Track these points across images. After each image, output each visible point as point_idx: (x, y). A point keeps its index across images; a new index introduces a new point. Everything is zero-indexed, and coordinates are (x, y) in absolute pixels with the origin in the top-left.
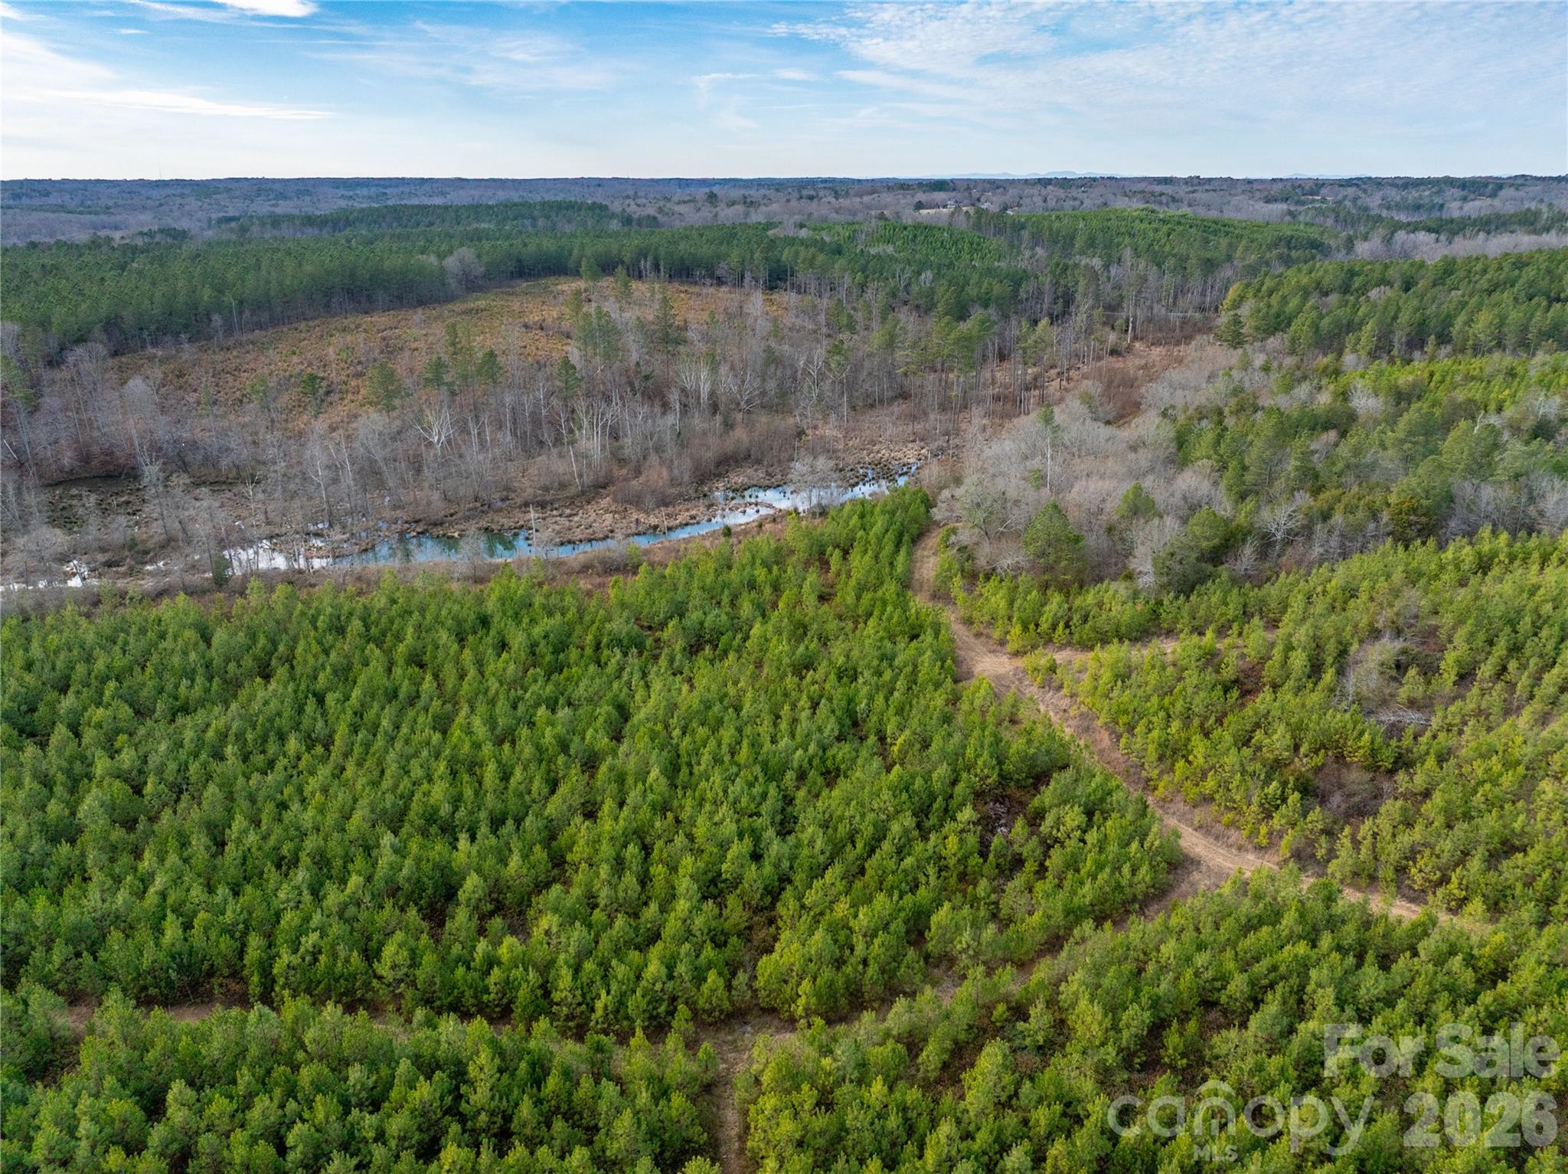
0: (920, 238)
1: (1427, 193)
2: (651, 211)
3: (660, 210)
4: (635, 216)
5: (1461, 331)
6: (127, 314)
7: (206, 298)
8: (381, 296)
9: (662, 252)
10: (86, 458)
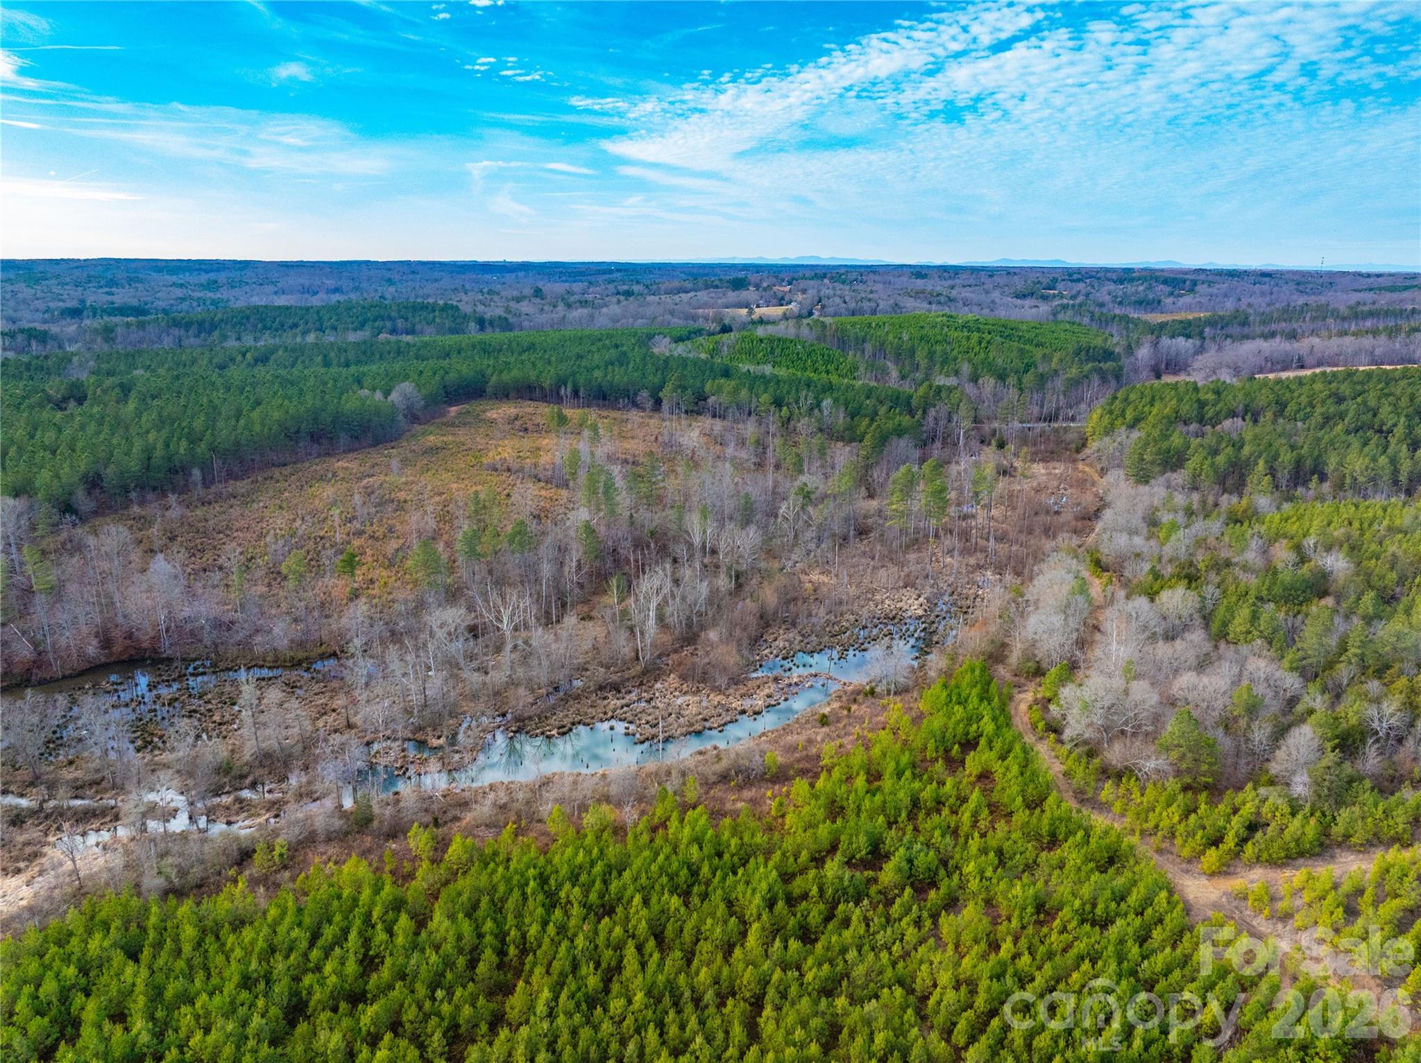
0: (778, 351)
1: (1141, 288)
2: (500, 312)
3: (508, 310)
4: (487, 316)
5: (1336, 470)
6: (110, 472)
7: (182, 451)
8: (343, 439)
9: (581, 380)
10: (106, 643)
